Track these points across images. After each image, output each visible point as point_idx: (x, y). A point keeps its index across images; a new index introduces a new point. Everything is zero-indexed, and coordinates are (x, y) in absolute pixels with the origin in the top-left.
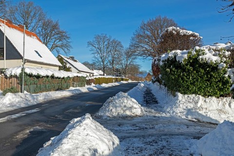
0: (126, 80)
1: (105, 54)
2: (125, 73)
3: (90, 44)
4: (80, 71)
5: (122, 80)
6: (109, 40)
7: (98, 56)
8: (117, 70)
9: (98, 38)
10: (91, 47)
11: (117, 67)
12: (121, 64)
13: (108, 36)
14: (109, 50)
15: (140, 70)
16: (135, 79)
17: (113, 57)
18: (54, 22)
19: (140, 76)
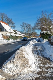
0: (32, 37)
1: (26, 29)
2: (32, 35)
3: (21, 25)
4: (19, 34)
5: (31, 37)
6: (27, 24)
7: (23, 29)
8: (30, 34)
9: (23, 23)
10: (21, 26)
11: (29, 33)
12: (31, 32)
13: (27, 23)
14: (27, 27)
15: (37, 34)
16: (35, 37)
17: (28, 30)
18: (10, 19)
19: (37, 36)
